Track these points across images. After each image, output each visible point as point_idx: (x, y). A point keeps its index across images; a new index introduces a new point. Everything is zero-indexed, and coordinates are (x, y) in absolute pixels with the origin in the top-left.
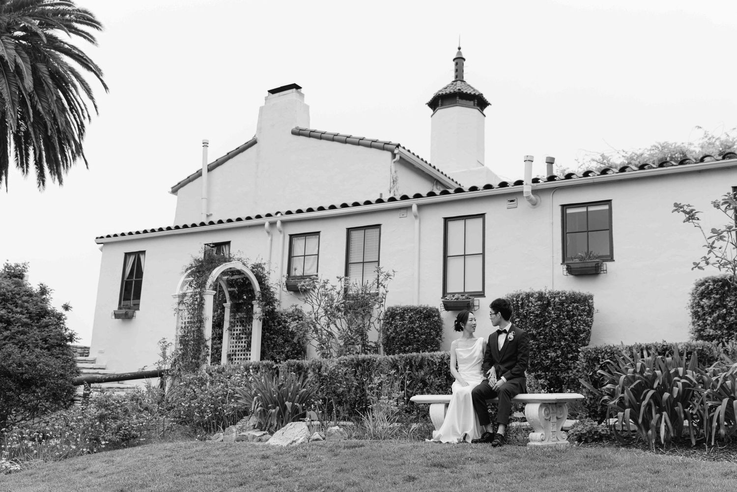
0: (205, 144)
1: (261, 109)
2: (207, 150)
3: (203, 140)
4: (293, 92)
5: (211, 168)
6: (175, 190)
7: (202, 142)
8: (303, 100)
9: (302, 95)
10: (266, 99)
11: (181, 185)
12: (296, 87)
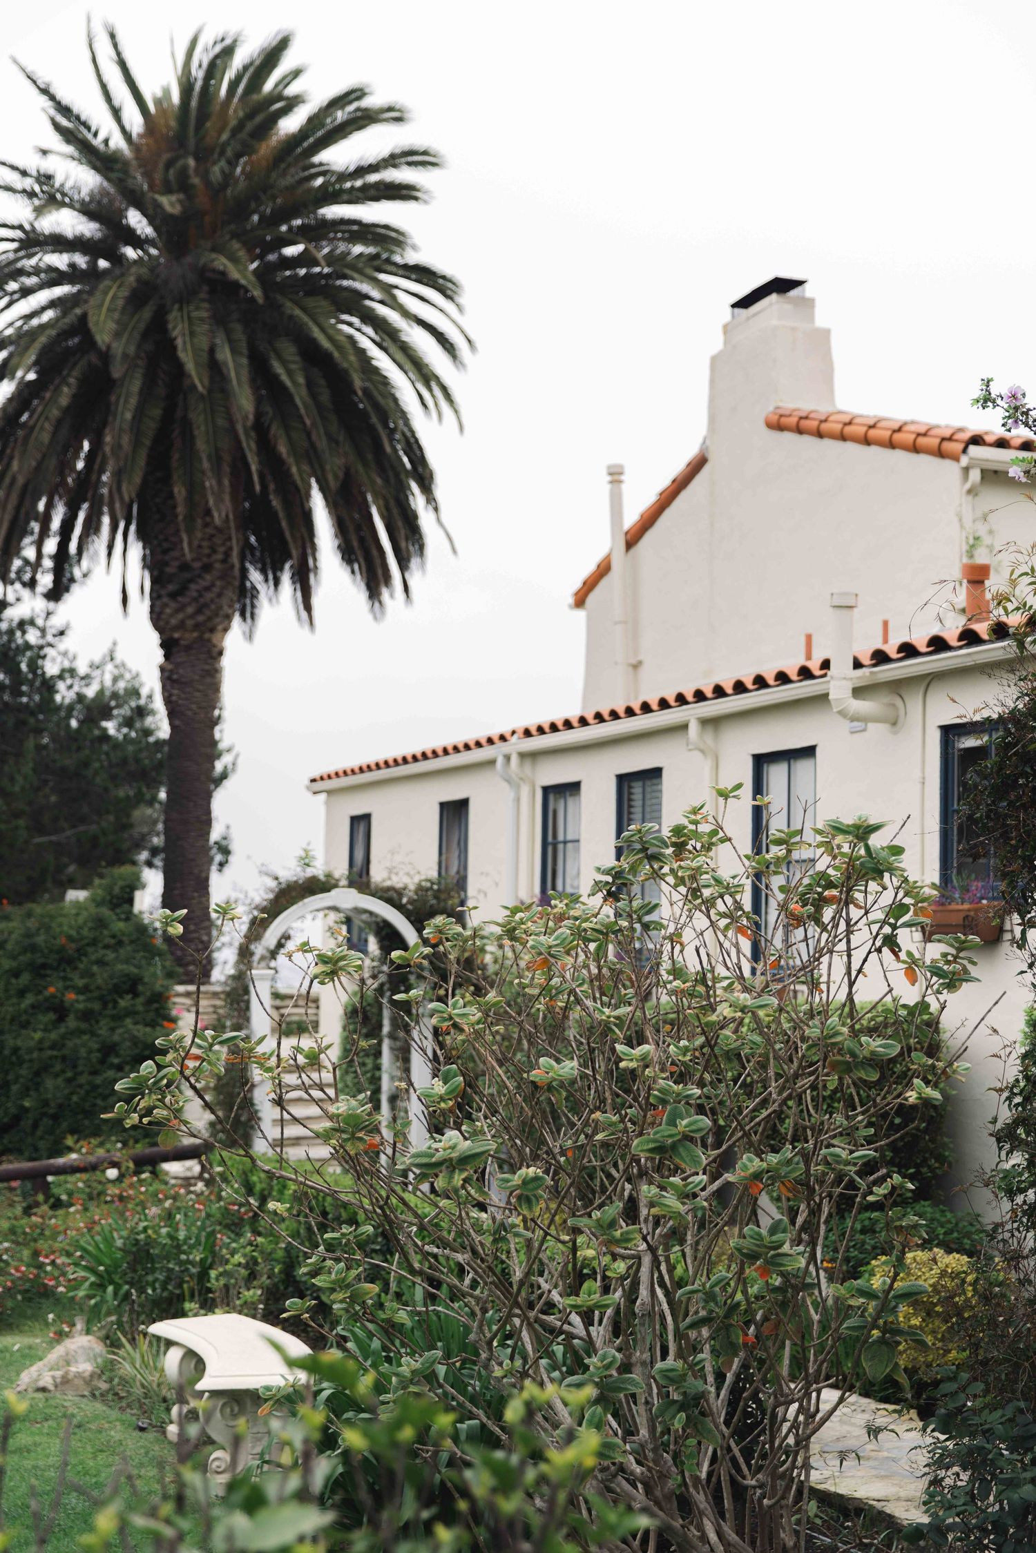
0: (615, 475)
1: (714, 360)
2: (620, 490)
3: (609, 467)
4: (771, 304)
5: (632, 540)
6: (580, 600)
7: (604, 472)
8: (811, 318)
9: (809, 303)
10: (726, 329)
11: (589, 585)
12: (781, 286)
